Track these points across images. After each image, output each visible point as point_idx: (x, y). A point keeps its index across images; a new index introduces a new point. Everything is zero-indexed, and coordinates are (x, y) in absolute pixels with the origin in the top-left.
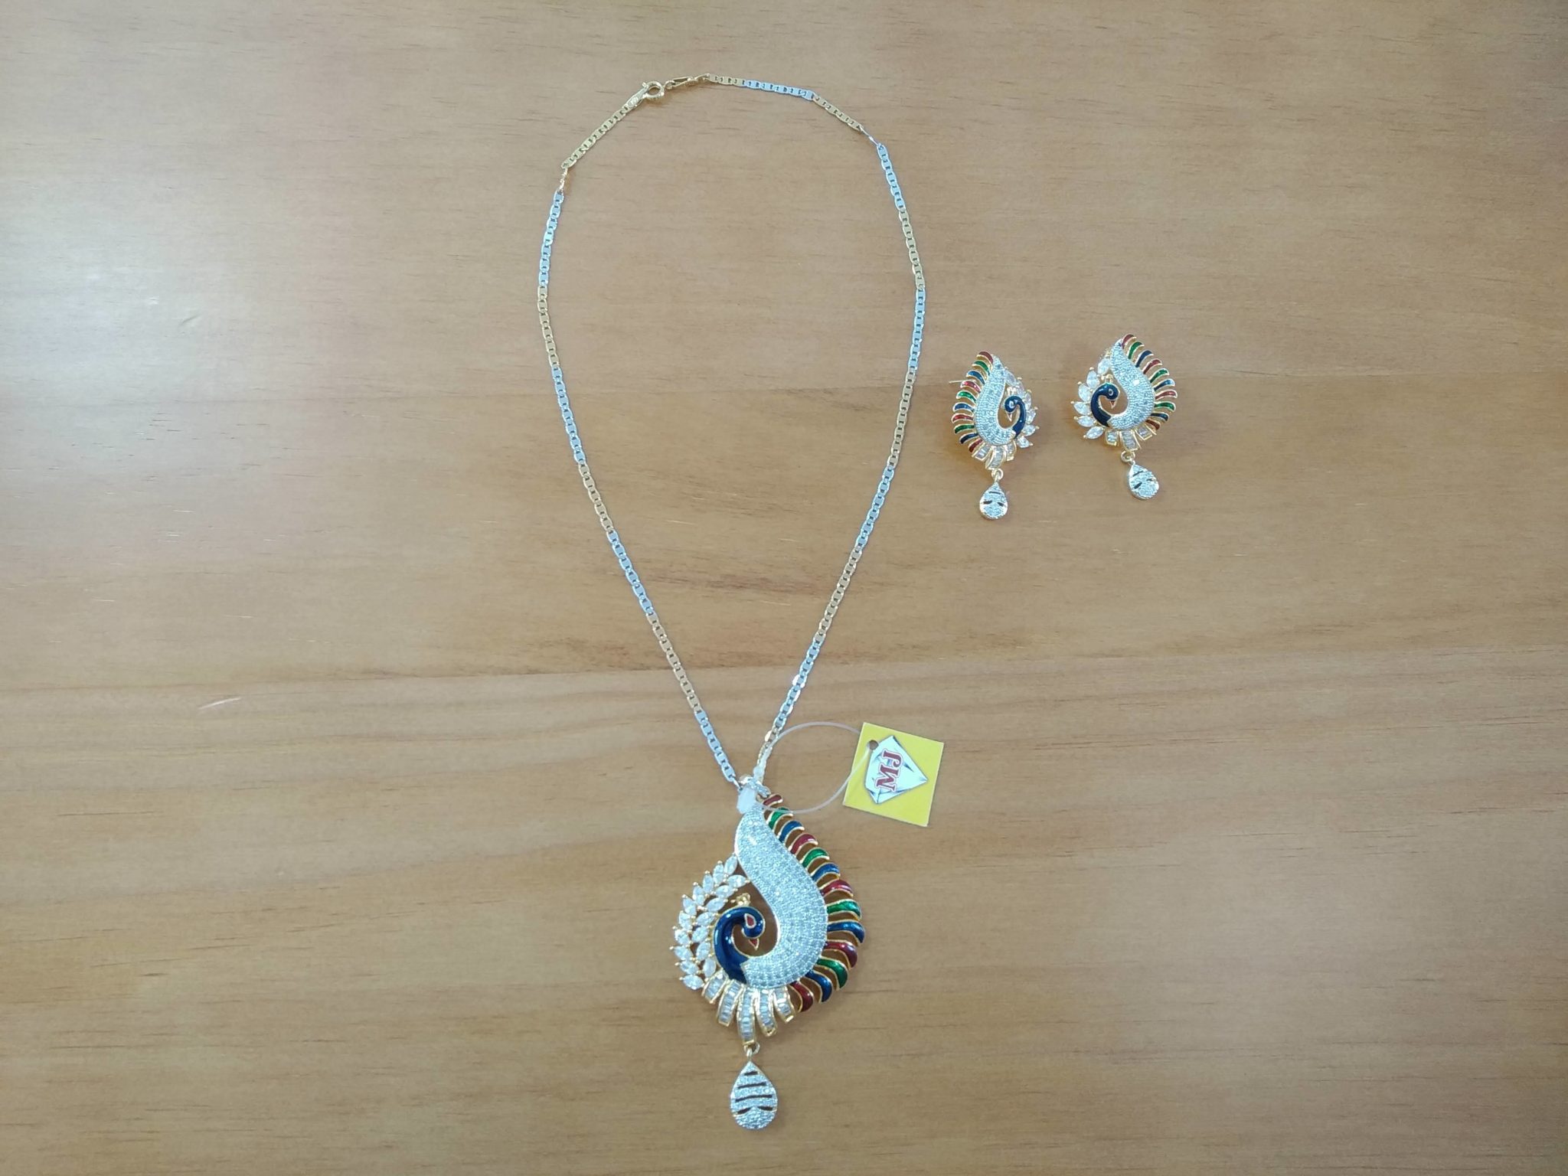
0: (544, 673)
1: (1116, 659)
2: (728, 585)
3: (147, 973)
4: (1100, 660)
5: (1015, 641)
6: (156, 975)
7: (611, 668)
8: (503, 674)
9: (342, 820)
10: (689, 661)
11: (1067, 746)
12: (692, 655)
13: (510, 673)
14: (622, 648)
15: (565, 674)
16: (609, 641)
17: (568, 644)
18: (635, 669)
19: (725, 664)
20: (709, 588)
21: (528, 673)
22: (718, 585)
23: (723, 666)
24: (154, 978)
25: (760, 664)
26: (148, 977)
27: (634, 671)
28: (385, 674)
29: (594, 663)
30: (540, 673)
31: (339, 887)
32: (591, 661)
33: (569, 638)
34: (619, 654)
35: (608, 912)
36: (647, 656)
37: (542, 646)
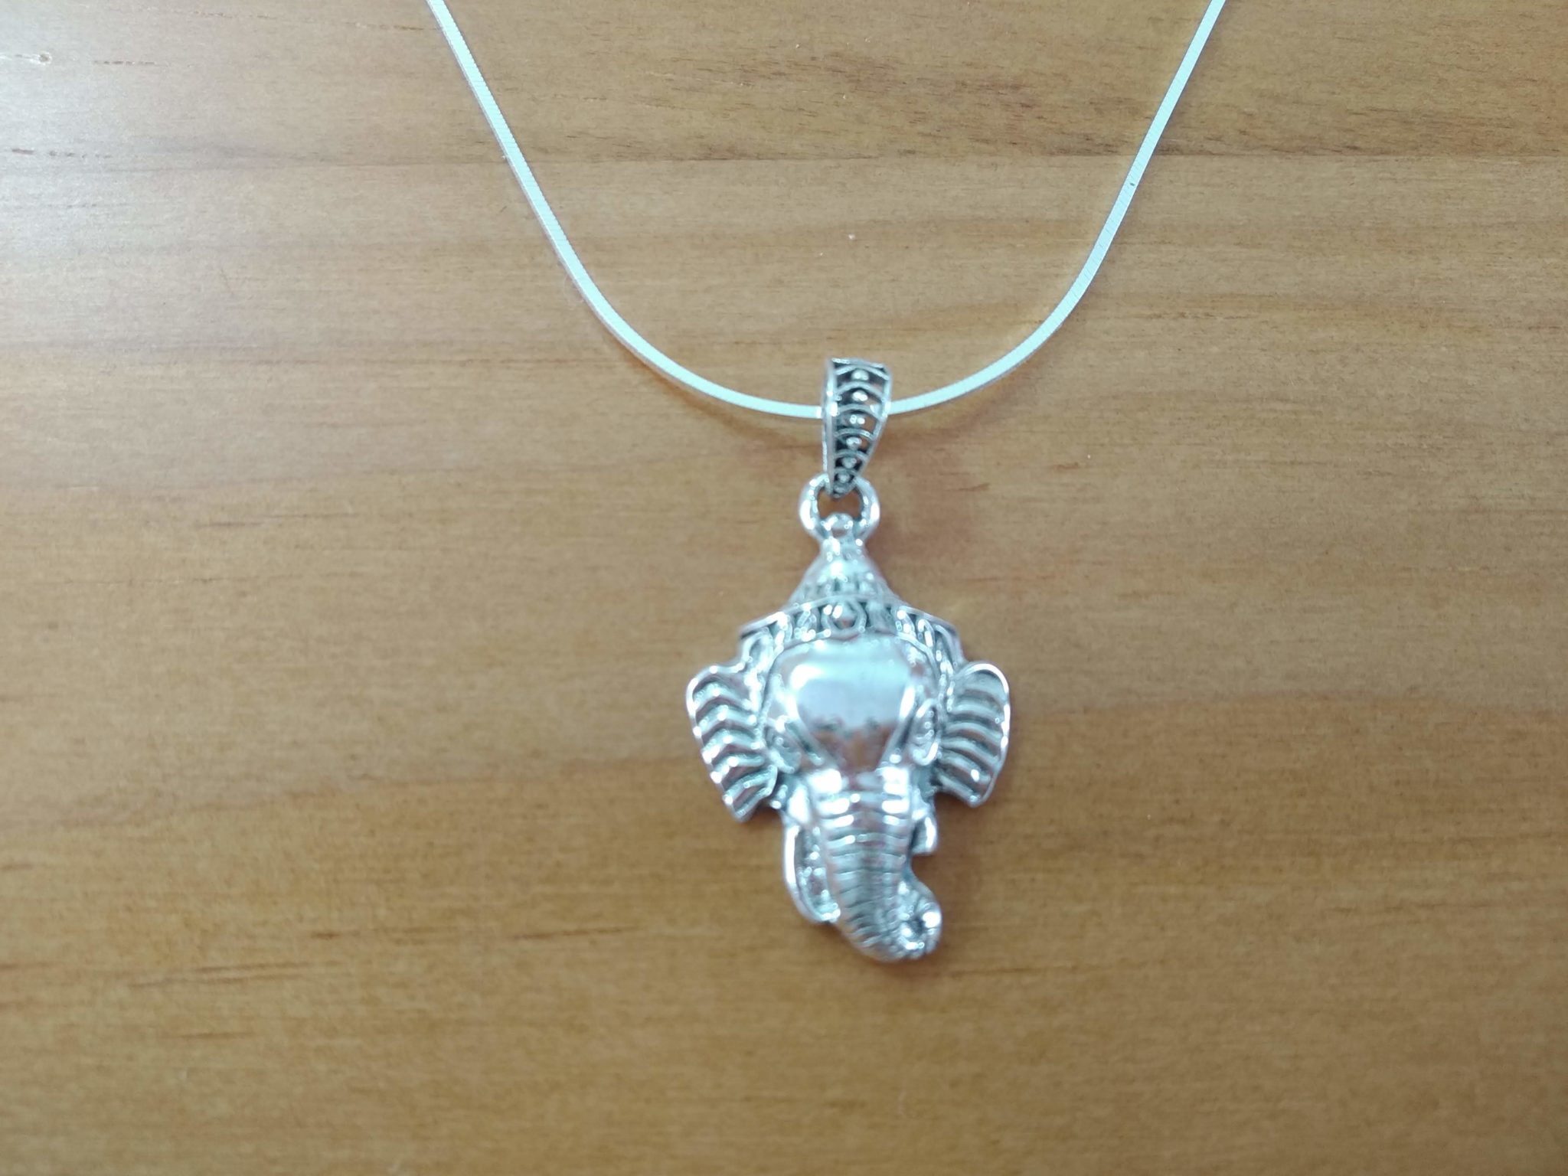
0: (759, 157)
7: (984, 146)
8: (619, 157)
9: (53, 626)
10: (1244, 133)
12: (1250, 115)
13: (643, 153)
14: (1016, 87)
15: (827, 162)
16: (970, 65)
17: (835, 71)
18: (1066, 151)
19: (1358, 143)
21: (707, 158)
23: (1355, 148)
25: (1473, 148)
27: (1063, 158)
29: (920, 128)
30: (743, 155)
31: (27, 866)
32: (913, 122)
33: (837, 54)
34: (1007, 106)
35: (1027, 979)
36: (1099, 111)
37: (747, 74)
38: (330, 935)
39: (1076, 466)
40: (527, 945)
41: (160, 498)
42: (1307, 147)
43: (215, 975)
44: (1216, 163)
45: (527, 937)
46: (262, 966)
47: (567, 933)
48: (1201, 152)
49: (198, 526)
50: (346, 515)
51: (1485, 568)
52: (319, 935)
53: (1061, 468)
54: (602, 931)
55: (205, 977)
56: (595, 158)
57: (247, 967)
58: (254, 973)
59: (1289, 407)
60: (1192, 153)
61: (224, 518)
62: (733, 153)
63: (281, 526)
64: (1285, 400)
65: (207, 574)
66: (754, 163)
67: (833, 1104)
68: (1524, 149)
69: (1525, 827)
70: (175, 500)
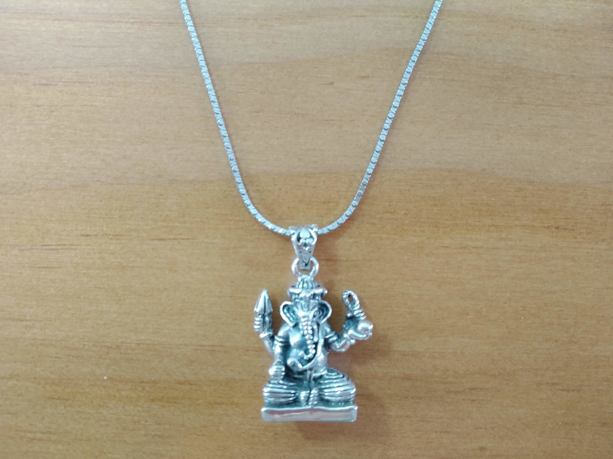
38: (87, 236)
39: (368, 77)
40: (156, 242)
41: (20, 73)
43: (47, 247)
45: (156, 240)
46: (64, 245)
47: (170, 239)
49: (35, 85)
50: (89, 82)
51: (519, 126)
52: (84, 235)
53: (363, 77)
54: (182, 239)
55: (44, 248)
57: (59, 245)
58: (61, 247)
59: (453, 57)
61: (44, 82)
63: (65, 86)
64: (452, 54)
65: (39, 103)
69: (517, 223)
70: (25, 74)
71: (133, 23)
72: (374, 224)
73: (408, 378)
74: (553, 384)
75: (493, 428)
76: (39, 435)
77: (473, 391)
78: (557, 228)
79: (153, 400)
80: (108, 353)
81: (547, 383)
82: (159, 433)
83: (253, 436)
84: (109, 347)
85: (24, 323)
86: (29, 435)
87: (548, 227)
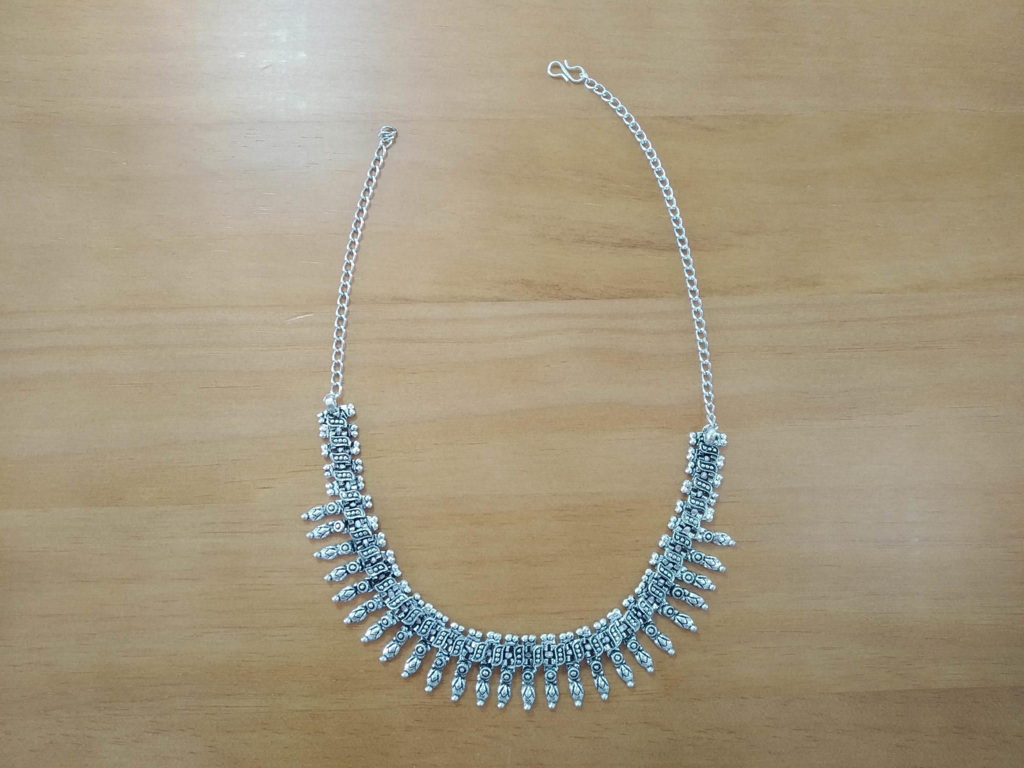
0: (508, 301)
1: (879, 295)
2: (625, 246)
3: (262, 486)
4: (869, 295)
5: (814, 282)
6: (268, 488)
7: (550, 298)
8: (481, 301)
9: (383, 392)
10: (601, 295)
11: (848, 350)
12: (602, 291)
13: (486, 301)
14: (557, 286)
15: (521, 302)
16: (549, 281)
17: (523, 283)
18: (566, 299)
20: (613, 248)
21: (498, 301)
22: (619, 245)
23: (622, 297)
24: (266, 490)
25: (647, 297)
26: (263, 490)
27: (566, 301)
28: (406, 300)
29: (538, 295)
30: (505, 301)
31: (383, 433)
32: (537, 293)
33: (522, 279)
34: (555, 290)
35: (554, 451)
36: (573, 291)
37: (505, 284)
38: (436, 444)
39: (565, 362)
40: (470, 445)
41: (401, 369)
42: (613, 297)
44: (595, 301)
47: (476, 444)
48: (593, 299)
49: (408, 373)
51: (640, 380)
52: (435, 444)
54: (482, 443)
56: (477, 301)
59: (605, 350)
60: (590, 299)
62: (503, 300)
65: (411, 382)
66: (507, 302)
67: (521, 471)
68: (657, 297)
69: (642, 426)
70: (403, 369)
71: (454, 343)
72: (574, 431)
73: (596, 506)
74: (670, 506)
75: (641, 530)
76: (414, 547)
77: (629, 511)
78: (662, 428)
79: (472, 524)
80: (448, 502)
81: (666, 506)
82: (475, 541)
83: (522, 539)
84: (449, 499)
85: (406, 489)
86: (409, 547)
87: (658, 428)
